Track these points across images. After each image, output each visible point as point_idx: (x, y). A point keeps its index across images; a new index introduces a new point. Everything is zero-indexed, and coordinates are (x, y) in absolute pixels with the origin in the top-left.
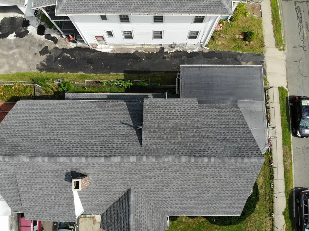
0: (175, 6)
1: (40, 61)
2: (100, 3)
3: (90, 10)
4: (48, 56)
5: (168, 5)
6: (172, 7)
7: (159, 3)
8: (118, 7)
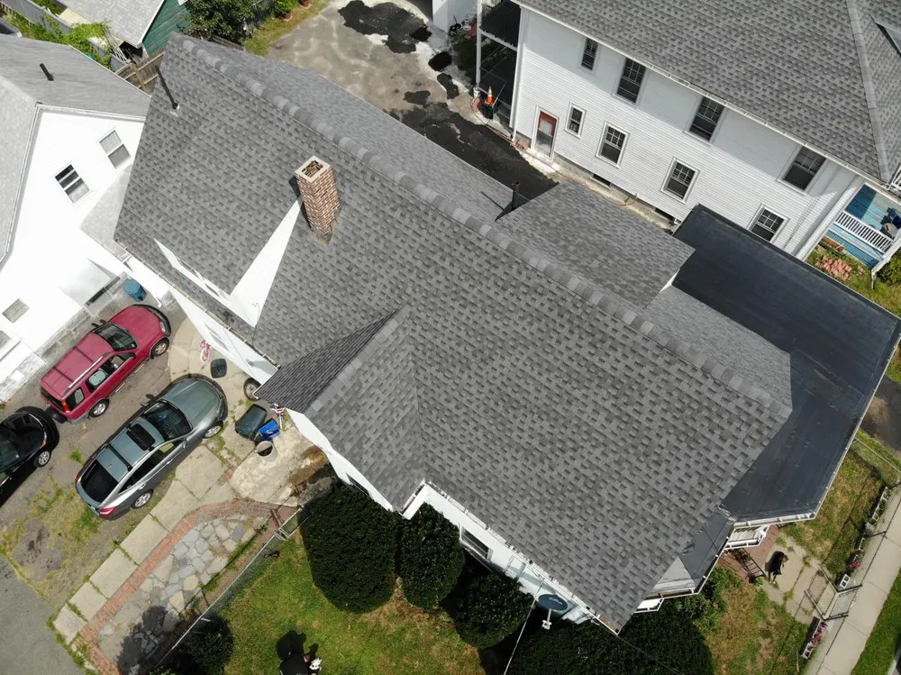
0: (759, 96)
1: (395, 107)
2: (602, 14)
3: (572, 17)
4: (416, 109)
5: (745, 86)
6: (751, 95)
7: (727, 75)
8: (635, 39)
